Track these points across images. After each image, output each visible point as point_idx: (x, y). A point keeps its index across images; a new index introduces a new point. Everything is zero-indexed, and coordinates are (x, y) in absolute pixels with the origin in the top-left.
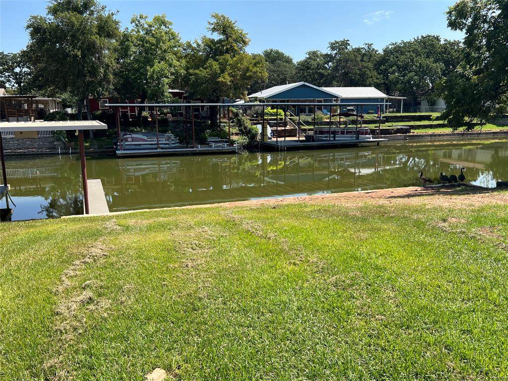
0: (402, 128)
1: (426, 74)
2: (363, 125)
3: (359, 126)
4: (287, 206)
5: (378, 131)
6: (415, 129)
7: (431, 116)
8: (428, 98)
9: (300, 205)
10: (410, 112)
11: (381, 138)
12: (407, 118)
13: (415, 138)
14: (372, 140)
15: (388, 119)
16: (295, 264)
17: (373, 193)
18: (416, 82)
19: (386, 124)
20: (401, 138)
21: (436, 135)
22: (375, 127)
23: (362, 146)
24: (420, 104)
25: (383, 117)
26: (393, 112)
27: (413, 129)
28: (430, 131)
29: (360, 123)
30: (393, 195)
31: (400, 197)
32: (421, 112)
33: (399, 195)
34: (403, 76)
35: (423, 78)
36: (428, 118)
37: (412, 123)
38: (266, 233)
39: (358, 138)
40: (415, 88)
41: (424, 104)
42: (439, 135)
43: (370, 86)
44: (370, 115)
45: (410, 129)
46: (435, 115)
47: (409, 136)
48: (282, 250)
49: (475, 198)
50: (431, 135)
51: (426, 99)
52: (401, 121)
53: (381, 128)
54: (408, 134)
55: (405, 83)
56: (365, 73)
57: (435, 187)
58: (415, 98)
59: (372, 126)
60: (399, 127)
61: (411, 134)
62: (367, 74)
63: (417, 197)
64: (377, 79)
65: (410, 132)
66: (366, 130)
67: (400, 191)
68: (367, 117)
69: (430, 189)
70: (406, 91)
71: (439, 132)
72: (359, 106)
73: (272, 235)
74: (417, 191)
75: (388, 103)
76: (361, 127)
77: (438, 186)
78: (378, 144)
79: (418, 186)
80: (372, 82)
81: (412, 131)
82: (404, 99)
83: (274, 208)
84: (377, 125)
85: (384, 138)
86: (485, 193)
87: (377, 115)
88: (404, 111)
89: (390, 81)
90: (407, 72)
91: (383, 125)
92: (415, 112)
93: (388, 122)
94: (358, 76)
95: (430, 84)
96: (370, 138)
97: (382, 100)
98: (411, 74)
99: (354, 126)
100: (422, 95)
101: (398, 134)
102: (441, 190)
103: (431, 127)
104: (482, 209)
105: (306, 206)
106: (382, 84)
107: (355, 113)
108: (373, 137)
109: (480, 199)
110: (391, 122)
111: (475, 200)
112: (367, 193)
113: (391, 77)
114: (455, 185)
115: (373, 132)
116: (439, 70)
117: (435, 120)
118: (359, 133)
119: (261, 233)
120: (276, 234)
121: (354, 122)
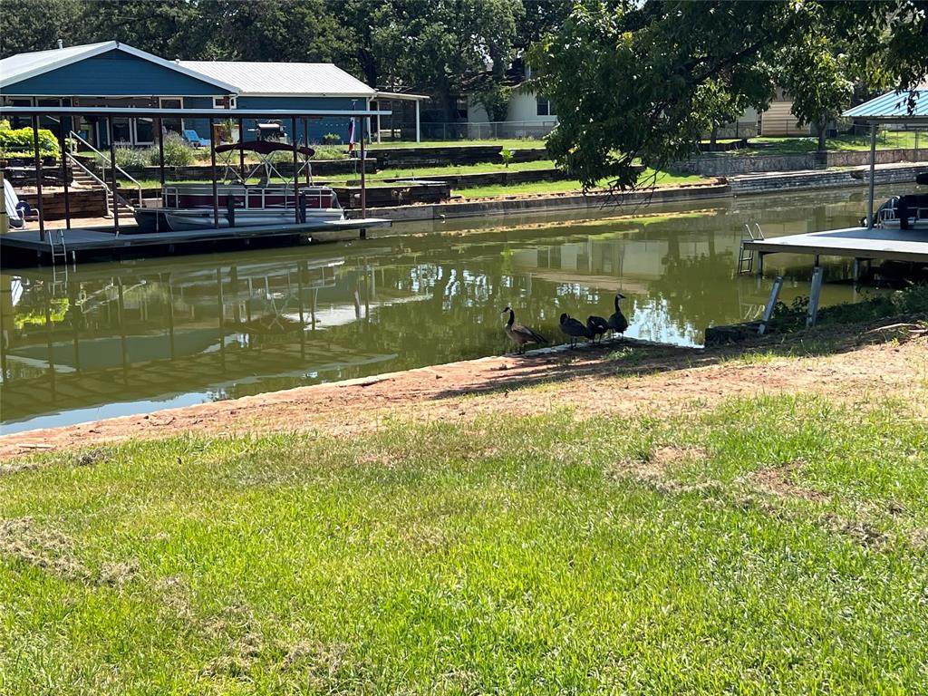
0: (425, 187)
1: (476, 29)
2: (315, 179)
3: (302, 180)
5: (358, 195)
6: (461, 189)
7: (500, 148)
8: (487, 99)
10: (441, 139)
11: (370, 215)
12: (433, 157)
13: (461, 214)
14: (343, 221)
15: (383, 161)
16: (235, 672)
17: (379, 385)
18: (449, 51)
19: (380, 173)
20: (425, 214)
21: (517, 205)
22: (349, 183)
23: (315, 242)
24: (464, 114)
25: (371, 154)
26: (392, 139)
27: (455, 190)
28: (503, 193)
29: (305, 173)
30: (443, 386)
31: (467, 391)
32: (471, 139)
33: (465, 383)
34: (414, 33)
35: (467, 40)
36: (493, 155)
37: (450, 171)
38: (95, 564)
39: (301, 217)
40: (446, 69)
41: (478, 117)
42: (528, 204)
43: (318, 58)
44: (329, 147)
45: (449, 188)
46: (509, 146)
47: (448, 209)
48: (172, 625)
49: (690, 380)
50: (506, 206)
51: (482, 100)
52: (419, 166)
53: (367, 186)
54: (443, 203)
55: (421, 53)
56: (303, 19)
57: (551, 354)
58: (451, 99)
59: (340, 181)
60: (417, 183)
61: (453, 202)
62: (308, 24)
63: (527, 390)
64: (340, 38)
65: (447, 197)
66: (324, 192)
67: (458, 373)
68: (323, 153)
69: (538, 360)
70: (423, 78)
71: (526, 195)
72: (297, 120)
73: (115, 568)
74: (505, 369)
75: (378, 113)
76: (307, 184)
77: (559, 352)
78: (363, 234)
79: (503, 354)
80: (324, 48)
81: (453, 193)
82: (423, 102)
83: (87, 461)
84: (352, 177)
85: (378, 215)
86: (707, 363)
87: (346, 148)
88: (425, 138)
89: (378, 47)
90: (424, 21)
91: (371, 176)
92: (455, 138)
93: (382, 168)
94: (283, 31)
95: (488, 57)
96: (338, 217)
97: (361, 101)
98: (435, 26)
99: (287, 180)
100: (471, 88)
101: (416, 205)
102: (573, 363)
103: (503, 180)
104: (729, 417)
106: (352, 56)
107: (284, 140)
108: (345, 213)
109: (707, 384)
110: (393, 167)
111: (693, 388)
112: (363, 385)
113: (379, 34)
114: (600, 346)
115: (344, 198)
116: (512, 18)
117: (511, 161)
118: (303, 202)
119: (74, 564)
120: (134, 563)
121: (285, 169)
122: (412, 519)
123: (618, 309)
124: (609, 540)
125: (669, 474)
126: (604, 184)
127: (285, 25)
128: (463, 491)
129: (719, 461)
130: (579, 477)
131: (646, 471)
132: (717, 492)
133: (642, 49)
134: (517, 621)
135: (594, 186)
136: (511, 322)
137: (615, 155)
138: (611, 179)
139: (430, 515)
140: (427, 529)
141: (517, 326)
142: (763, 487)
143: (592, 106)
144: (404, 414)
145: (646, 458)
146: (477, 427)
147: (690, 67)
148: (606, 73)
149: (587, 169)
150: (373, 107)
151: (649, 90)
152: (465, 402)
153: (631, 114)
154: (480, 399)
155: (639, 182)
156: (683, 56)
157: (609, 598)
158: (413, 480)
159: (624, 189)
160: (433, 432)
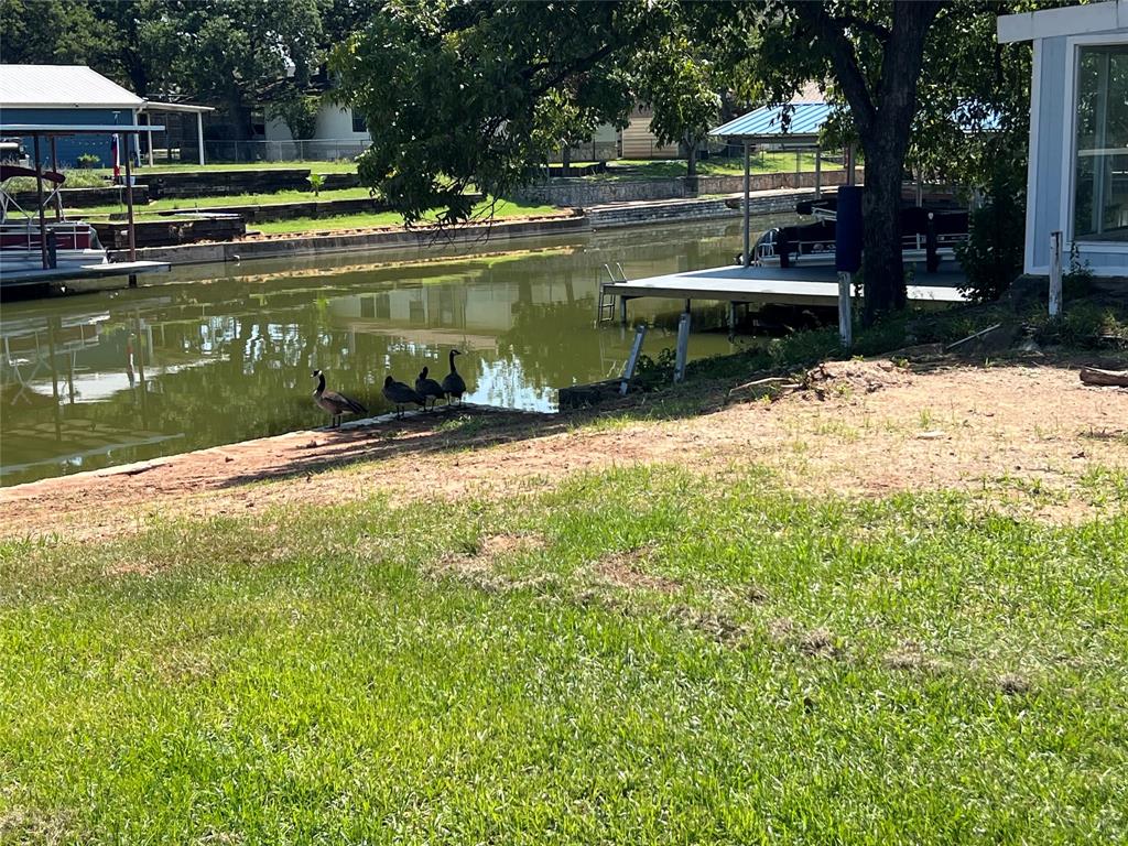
0: (213, 221)
1: (272, 25)
2: (67, 212)
3: (50, 214)
5: (124, 232)
6: (259, 223)
7: (308, 173)
8: (288, 111)
10: (233, 161)
11: (141, 257)
12: (223, 183)
13: (261, 254)
14: (106, 265)
15: (156, 188)
17: (152, 472)
18: (238, 52)
19: (153, 203)
20: (213, 255)
21: (331, 243)
22: (113, 217)
23: (71, 293)
24: (261, 130)
25: (139, 180)
26: (169, 161)
27: (251, 223)
28: (313, 228)
29: (53, 204)
30: (235, 470)
31: (262, 477)
32: (270, 161)
33: (259, 467)
34: (192, 29)
35: (262, 38)
36: (299, 181)
37: (245, 201)
39: (51, 261)
40: (237, 74)
41: (278, 134)
42: (345, 242)
43: (68, 59)
44: (85, 172)
45: (243, 221)
46: (319, 169)
47: (243, 248)
49: (532, 453)
50: (317, 243)
51: (283, 113)
52: (204, 194)
53: (136, 221)
54: (236, 241)
55: (202, 54)
56: (46, 10)
57: (373, 426)
58: (244, 112)
59: (101, 215)
60: (201, 217)
61: (249, 240)
62: (54, 17)
63: (337, 472)
64: (96, 35)
65: (242, 233)
66: (79, 229)
67: (254, 453)
68: (76, 179)
69: (355, 434)
70: (207, 84)
71: (342, 230)
72: (41, 138)
74: (315, 446)
75: (149, 128)
76: (58, 219)
77: (383, 423)
78: (133, 281)
79: (314, 428)
80: (75, 46)
81: (249, 228)
82: (204, 113)
84: (117, 210)
85: (152, 257)
86: (554, 432)
87: (110, 172)
88: (210, 159)
89: (146, 46)
90: (204, 14)
91: (142, 207)
92: (250, 159)
93: (156, 198)
94: (21, 24)
95: (289, 60)
96: (99, 261)
97: (125, 113)
98: (220, 20)
99: (30, 214)
100: (268, 97)
101: (202, 243)
102: (399, 436)
103: (312, 211)
104: (574, 494)
106: (114, 57)
107: (25, 164)
108: (109, 256)
109: (551, 457)
110: (171, 196)
111: (534, 461)
112: (131, 474)
113: (147, 29)
114: (434, 414)
115: (106, 236)
116: (315, 12)
117: (322, 189)
118: (51, 241)
121: (26, 200)
122: (171, 643)
123: (453, 368)
124: (421, 654)
125: (499, 569)
126: (430, 217)
127: (23, 17)
128: (241, 603)
129: (558, 548)
130: (390, 578)
131: (469, 567)
132: (553, 587)
133: (471, 51)
134: (299, 763)
135: (418, 218)
136: (321, 388)
137: (444, 180)
138: (438, 211)
139: (195, 638)
140: (190, 656)
141: (328, 393)
142: (607, 579)
143: (412, 121)
144: (177, 510)
145: (473, 550)
146: (266, 521)
147: (528, 75)
148: (426, 80)
149: (410, 197)
150: (143, 121)
151: (479, 101)
152: (256, 491)
153: (459, 131)
154: (274, 486)
155: (474, 213)
156: (520, 62)
157: (413, 727)
158: (177, 593)
159: (455, 222)
160: (208, 530)
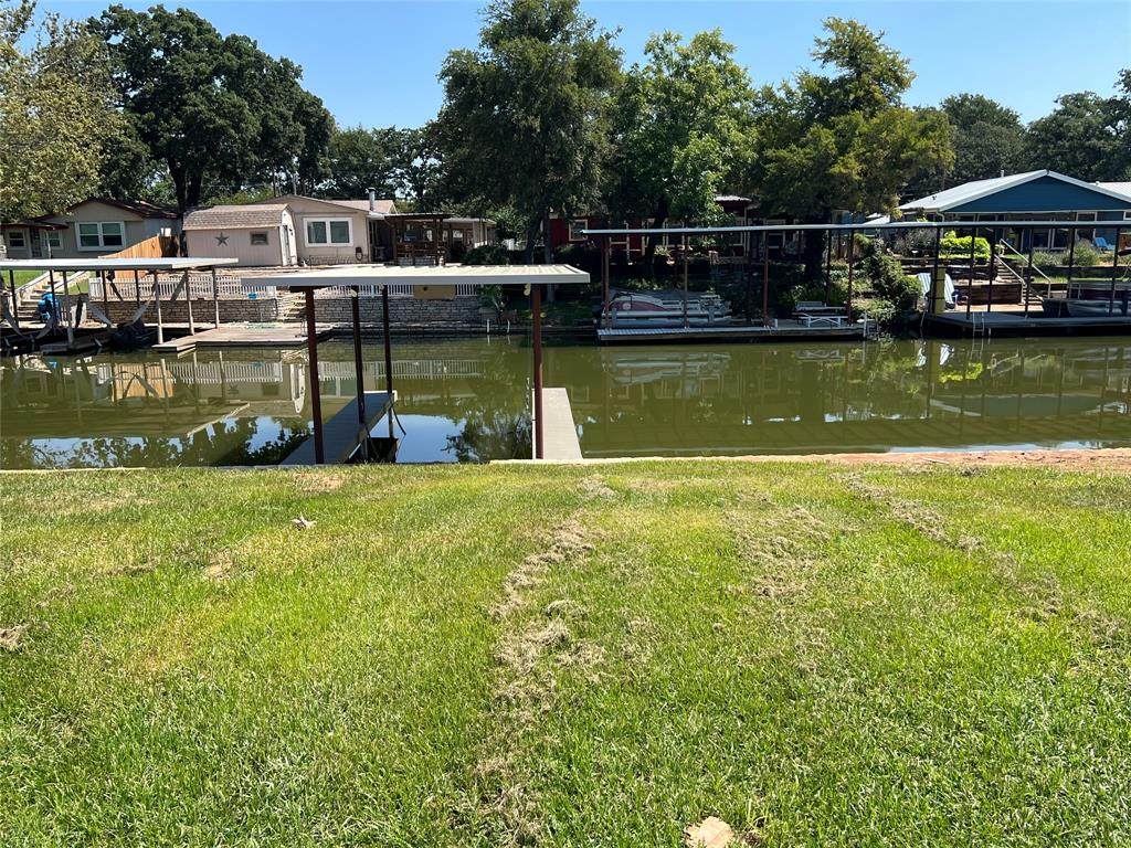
4: (1002, 472)
9: (1038, 473)
16: (1036, 618)
38: (956, 535)
48: (999, 581)
73: (971, 541)
83: (968, 474)
105: (1053, 477)
119: (941, 533)
120: (982, 539)
